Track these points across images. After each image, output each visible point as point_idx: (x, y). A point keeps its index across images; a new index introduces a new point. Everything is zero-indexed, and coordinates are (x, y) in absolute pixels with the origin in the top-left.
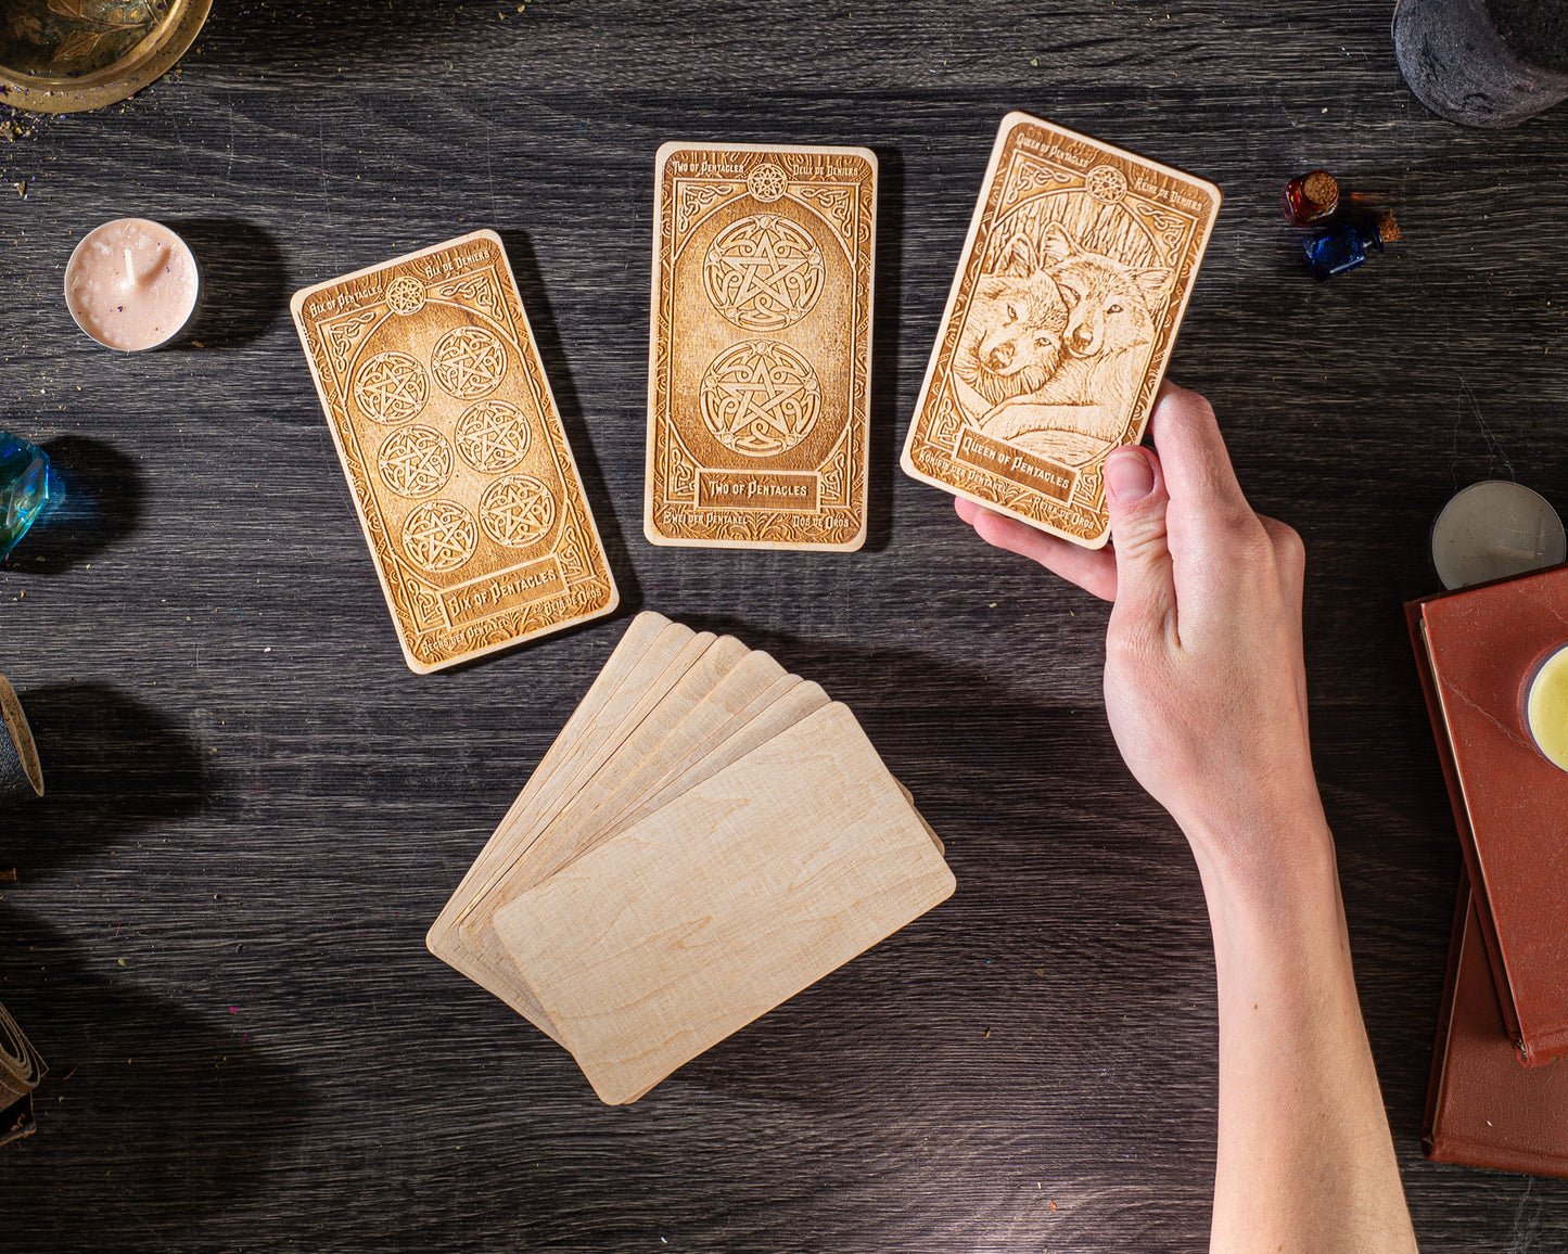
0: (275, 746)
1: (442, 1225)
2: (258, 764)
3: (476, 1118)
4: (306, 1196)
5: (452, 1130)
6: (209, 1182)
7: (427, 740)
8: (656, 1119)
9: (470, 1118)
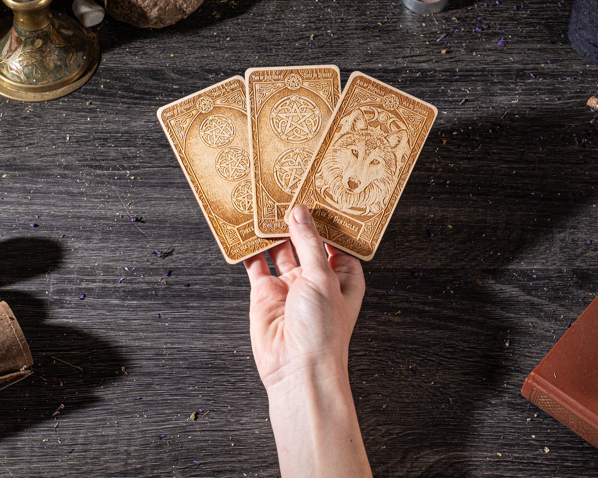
0: (82, 280)
1: (142, 468)
2: (74, 287)
3: (161, 424)
4: (80, 455)
5: (149, 428)
6: (36, 449)
7: (147, 278)
8: (242, 424)
9: (158, 424)
